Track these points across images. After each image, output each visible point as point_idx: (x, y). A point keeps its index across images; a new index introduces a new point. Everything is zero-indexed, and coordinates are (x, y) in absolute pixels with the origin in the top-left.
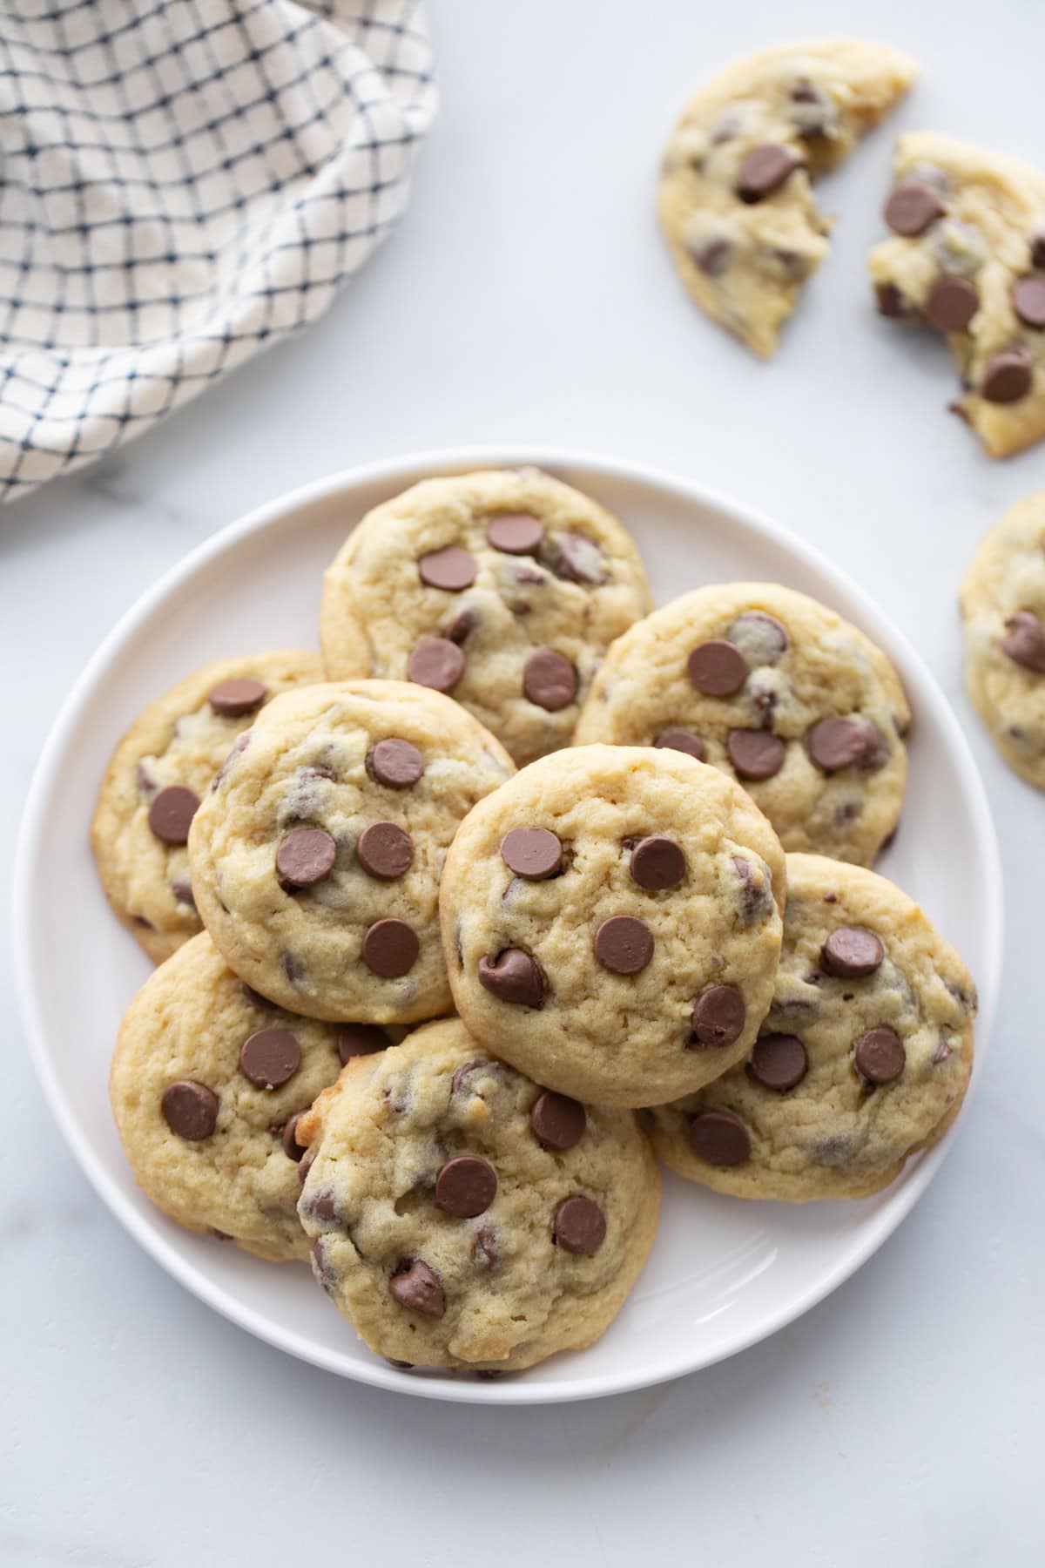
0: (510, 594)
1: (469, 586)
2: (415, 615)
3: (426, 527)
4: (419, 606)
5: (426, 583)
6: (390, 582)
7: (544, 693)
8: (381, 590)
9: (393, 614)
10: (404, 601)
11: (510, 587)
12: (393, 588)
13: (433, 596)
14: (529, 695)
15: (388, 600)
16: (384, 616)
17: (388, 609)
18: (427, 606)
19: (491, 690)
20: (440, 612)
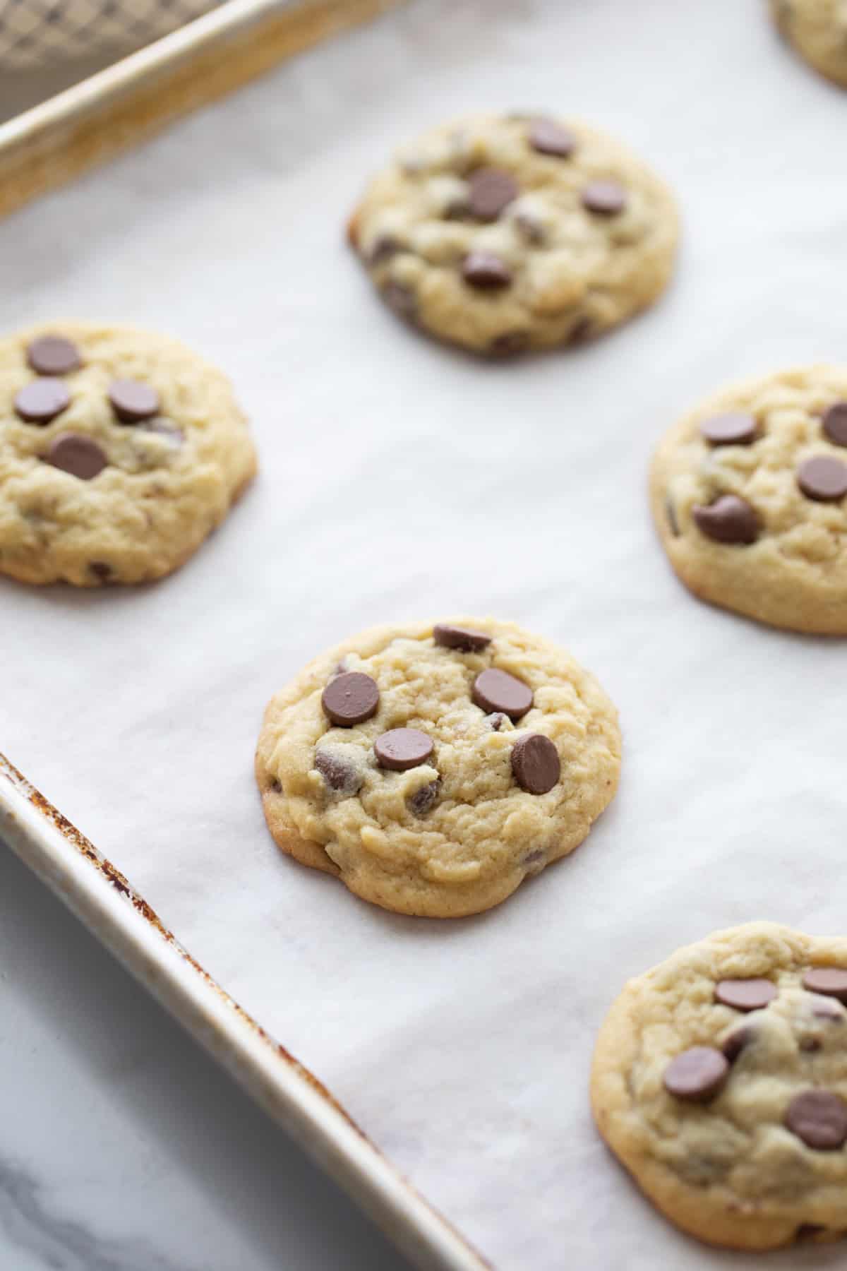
0: (801, 1026)
1: (762, 1007)
2: (694, 1025)
3: (738, 952)
4: (701, 1020)
5: (717, 1000)
6: (679, 992)
7: (805, 1127)
8: (669, 997)
9: (672, 1022)
10: (686, 1011)
11: (805, 1020)
12: (680, 998)
13: (720, 1011)
14: (788, 1123)
15: (672, 1008)
16: (662, 1021)
17: (669, 1015)
18: (709, 1020)
19: (749, 1109)
20: (720, 1027)
